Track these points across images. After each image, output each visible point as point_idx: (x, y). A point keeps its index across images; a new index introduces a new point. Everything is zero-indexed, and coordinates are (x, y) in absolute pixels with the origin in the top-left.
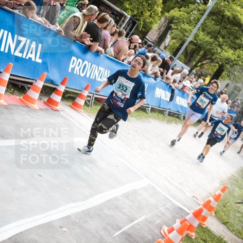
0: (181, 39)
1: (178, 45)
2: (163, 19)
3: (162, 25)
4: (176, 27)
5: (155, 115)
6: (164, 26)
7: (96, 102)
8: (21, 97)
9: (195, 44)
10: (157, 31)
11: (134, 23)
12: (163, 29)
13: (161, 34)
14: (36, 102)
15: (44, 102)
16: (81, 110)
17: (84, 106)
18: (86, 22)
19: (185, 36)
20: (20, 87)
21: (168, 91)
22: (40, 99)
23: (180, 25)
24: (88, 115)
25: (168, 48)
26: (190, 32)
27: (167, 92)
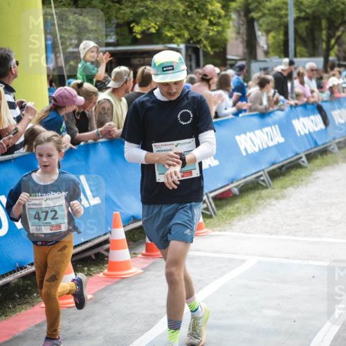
0: (280, 25)
1: (281, 37)
2: (234, 16)
3: (239, 24)
4: (260, 14)
5: (318, 162)
6: (243, 25)
7: (219, 203)
8: (106, 271)
9: (305, 19)
10: (236, 39)
11: (196, 51)
12: (243, 29)
13: (245, 38)
14: (132, 264)
15: (143, 255)
16: (205, 230)
17: (204, 221)
18: (124, 99)
19: (281, 17)
20: (93, 257)
21: (314, 114)
22: (134, 255)
23: (264, 7)
24: (221, 231)
25: (271, 50)
26: (285, 6)
27: (312, 117)
